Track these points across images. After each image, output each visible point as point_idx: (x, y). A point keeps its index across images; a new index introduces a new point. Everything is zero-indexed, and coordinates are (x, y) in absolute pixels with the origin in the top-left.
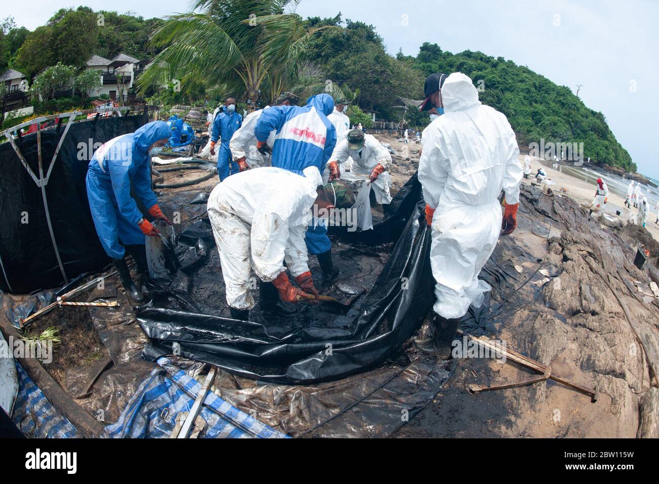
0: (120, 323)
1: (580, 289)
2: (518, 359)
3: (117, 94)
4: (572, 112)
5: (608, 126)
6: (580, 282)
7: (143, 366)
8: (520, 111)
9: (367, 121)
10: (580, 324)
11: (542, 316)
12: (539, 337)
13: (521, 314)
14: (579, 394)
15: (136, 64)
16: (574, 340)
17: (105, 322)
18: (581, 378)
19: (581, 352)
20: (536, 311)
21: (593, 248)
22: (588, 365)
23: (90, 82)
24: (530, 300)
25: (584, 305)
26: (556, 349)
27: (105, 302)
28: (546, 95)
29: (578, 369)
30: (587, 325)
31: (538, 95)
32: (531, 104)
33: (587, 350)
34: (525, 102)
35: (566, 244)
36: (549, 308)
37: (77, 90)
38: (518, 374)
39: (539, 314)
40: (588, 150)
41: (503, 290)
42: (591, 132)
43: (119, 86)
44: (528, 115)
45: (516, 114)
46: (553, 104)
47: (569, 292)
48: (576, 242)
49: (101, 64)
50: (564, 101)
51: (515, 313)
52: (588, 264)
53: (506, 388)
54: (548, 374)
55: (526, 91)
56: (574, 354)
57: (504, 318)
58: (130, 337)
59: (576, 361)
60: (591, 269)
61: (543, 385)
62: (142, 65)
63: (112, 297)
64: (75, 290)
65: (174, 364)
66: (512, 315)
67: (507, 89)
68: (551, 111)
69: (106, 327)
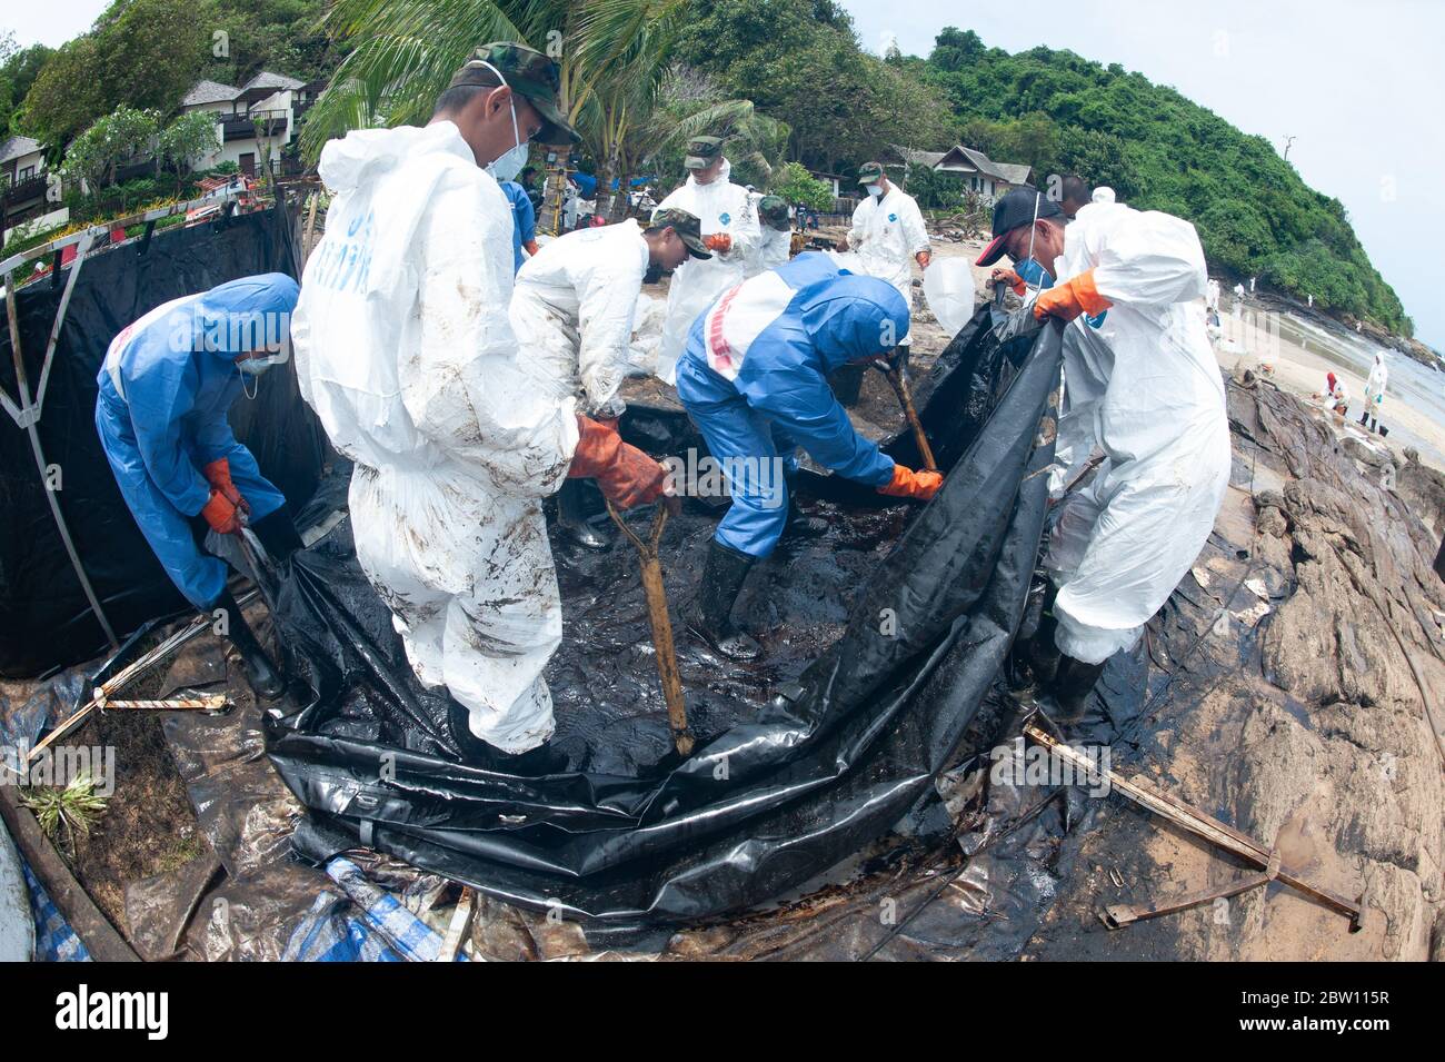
0: (234, 757)
1: (1338, 636)
2: (1213, 835)
3: (257, 159)
4: (1276, 193)
5: (1352, 231)
6: (1337, 618)
7: (297, 884)
8: (1162, 183)
9: (821, 196)
10: (1338, 732)
11: (1260, 709)
12: (1256, 770)
13: (1217, 702)
14: (1330, 913)
15: (299, 92)
16: (1326, 772)
17: (199, 755)
18: (1336, 874)
19: (1338, 805)
20: (1246, 694)
21: (1354, 528)
22: (1351, 839)
23: (194, 138)
24: (1232, 662)
25: (1346, 680)
26: (1290, 798)
27: (199, 699)
28: (1218, 152)
29: (1331, 849)
30: (1353, 735)
31: (1199, 149)
32: (1184, 170)
33: (1352, 802)
34: (1171, 164)
35: (1297, 513)
36: (1273, 684)
37: (167, 158)
38: (1211, 868)
39: (1253, 702)
40: (1309, 279)
41: (1173, 637)
42: (1315, 241)
43: (261, 141)
44: (1177, 193)
45: (1150, 190)
46: (1232, 173)
47: (1313, 643)
48: (1317, 511)
49: (218, 98)
50: (1258, 169)
51: (1201, 701)
52: (1349, 570)
53: (1182, 910)
54: (1274, 869)
55: (1175, 140)
56: (1324, 808)
57: (1180, 715)
58: (259, 801)
59: (1328, 828)
60: (1355, 583)
61: (1260, 896)
62: (311, 92)
63: (216, 683)
64: (133, 666)
65: (369, 877)
66: (1196, 705)
67: (1130, 135)
68: (1229, 189)
69: (203, 769)
